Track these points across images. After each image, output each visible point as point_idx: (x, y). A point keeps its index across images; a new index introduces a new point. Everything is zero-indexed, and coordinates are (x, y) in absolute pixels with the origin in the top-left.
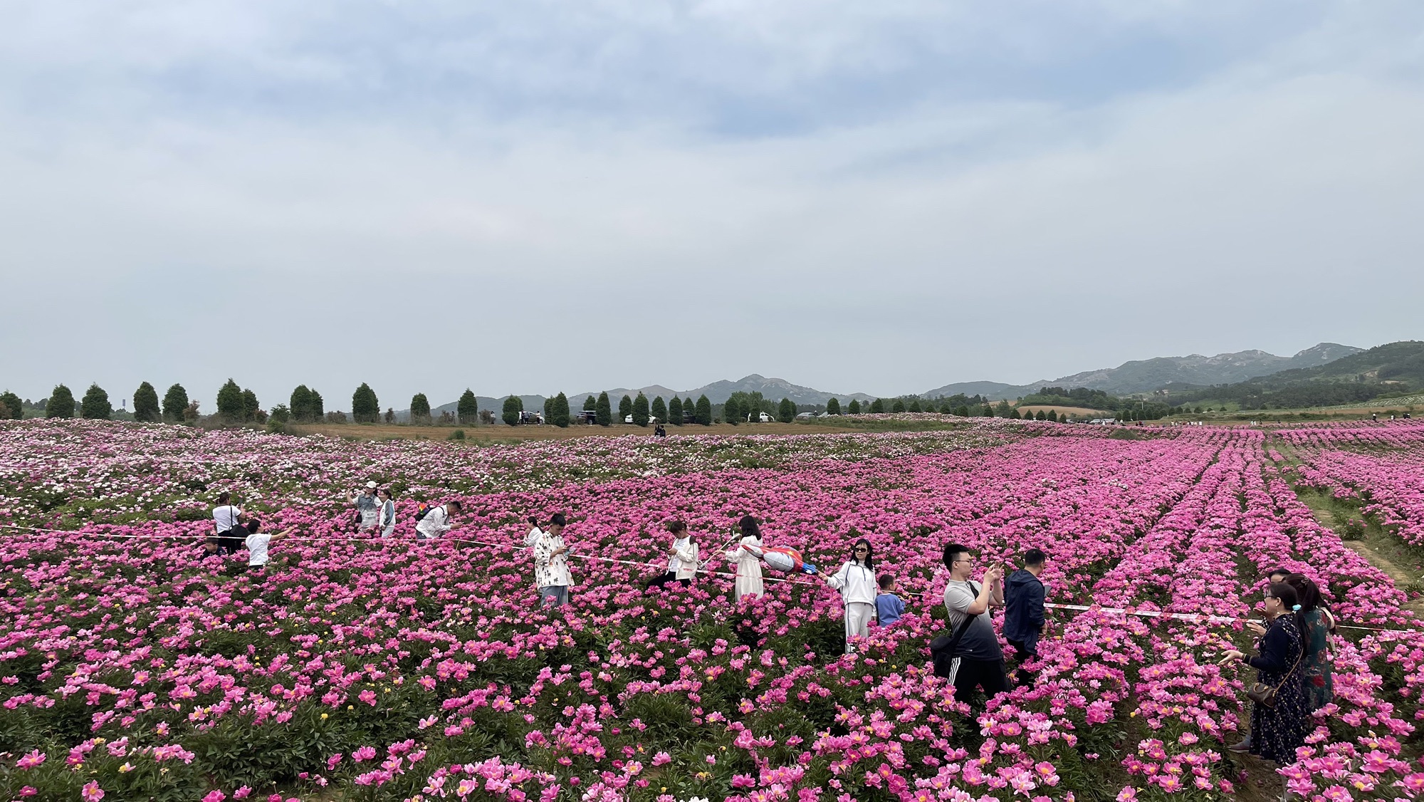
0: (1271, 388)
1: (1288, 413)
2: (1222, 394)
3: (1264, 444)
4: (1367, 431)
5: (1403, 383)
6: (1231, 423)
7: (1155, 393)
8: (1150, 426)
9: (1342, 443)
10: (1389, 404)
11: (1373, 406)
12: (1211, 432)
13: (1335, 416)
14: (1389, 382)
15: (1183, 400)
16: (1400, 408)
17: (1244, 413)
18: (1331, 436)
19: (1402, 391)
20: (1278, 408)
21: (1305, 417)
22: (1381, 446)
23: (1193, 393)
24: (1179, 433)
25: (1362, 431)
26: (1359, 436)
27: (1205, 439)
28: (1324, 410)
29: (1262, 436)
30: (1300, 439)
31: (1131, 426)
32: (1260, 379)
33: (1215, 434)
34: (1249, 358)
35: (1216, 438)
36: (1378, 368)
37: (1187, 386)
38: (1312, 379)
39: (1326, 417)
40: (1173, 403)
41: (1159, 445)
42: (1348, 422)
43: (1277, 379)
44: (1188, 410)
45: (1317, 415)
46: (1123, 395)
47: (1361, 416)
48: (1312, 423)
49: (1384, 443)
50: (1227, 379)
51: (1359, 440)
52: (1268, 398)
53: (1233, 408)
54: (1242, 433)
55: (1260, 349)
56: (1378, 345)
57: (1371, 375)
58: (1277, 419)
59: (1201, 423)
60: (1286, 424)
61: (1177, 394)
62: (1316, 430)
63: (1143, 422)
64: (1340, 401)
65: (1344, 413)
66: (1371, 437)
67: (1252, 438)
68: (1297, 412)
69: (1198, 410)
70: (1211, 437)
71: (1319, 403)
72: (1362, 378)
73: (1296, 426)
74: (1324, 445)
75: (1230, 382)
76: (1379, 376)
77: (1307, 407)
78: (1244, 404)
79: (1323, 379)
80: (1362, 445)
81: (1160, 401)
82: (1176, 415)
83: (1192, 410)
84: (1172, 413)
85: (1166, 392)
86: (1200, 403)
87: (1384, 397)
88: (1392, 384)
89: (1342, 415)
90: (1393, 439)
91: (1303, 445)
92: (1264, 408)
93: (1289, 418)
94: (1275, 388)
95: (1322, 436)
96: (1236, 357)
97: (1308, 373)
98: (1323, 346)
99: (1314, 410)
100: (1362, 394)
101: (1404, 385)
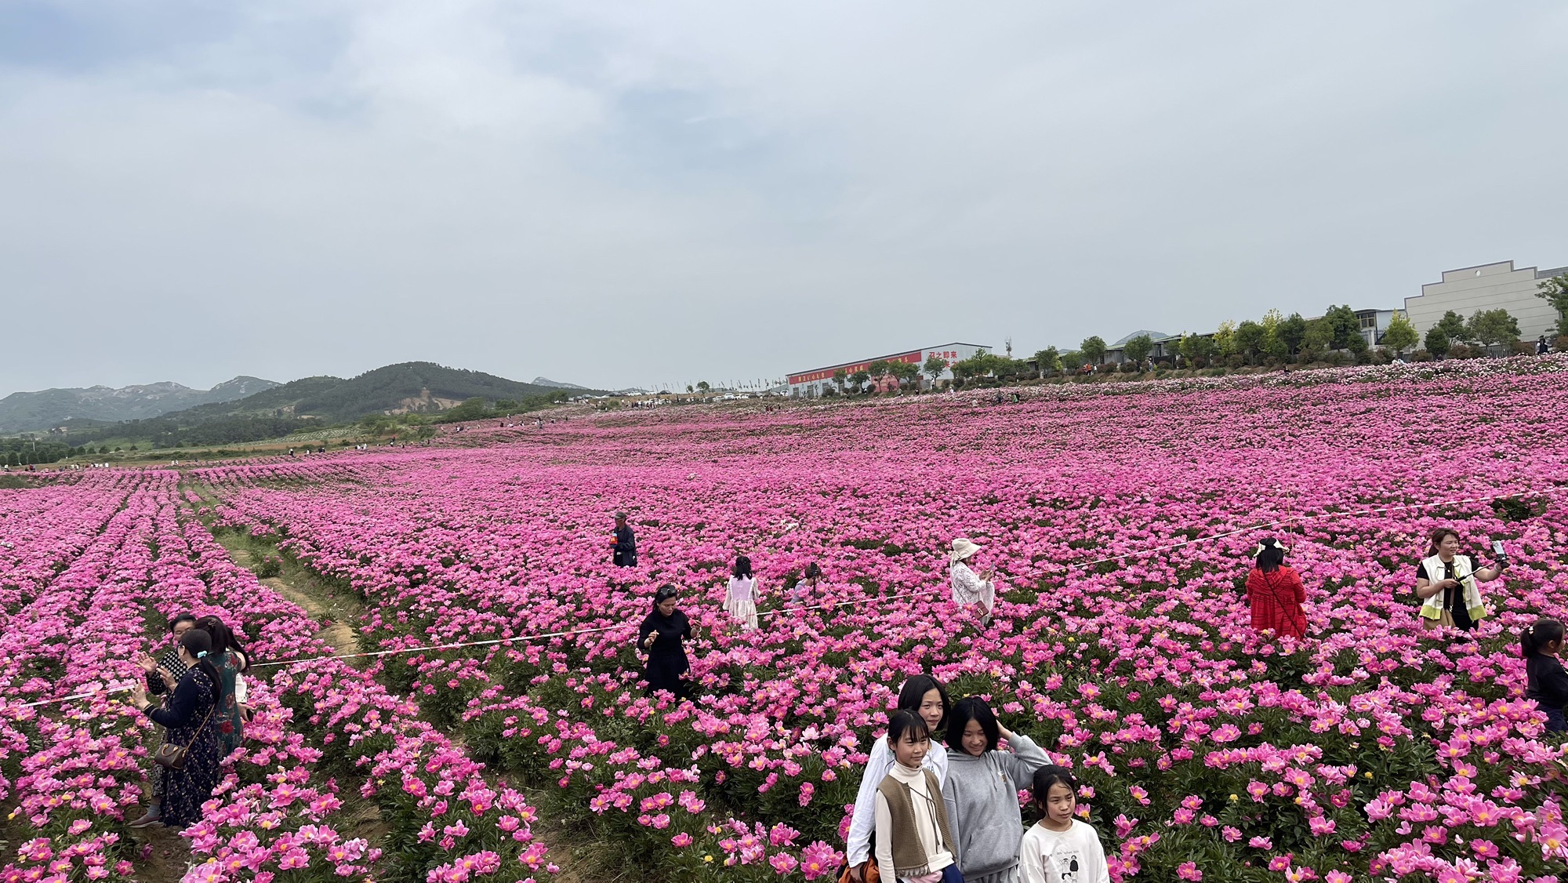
0: (187, 423)
1: (206, 450)
2: (132, 431)
3: (180, 486)
4: (284, 466)
5: (318, 417)
6: (142, 464)
7: (51, 431)
8: (44, 470)
9: (260, 480)
10: (305, 439)
11: (290, 441)
12: (119, 475)
13: (254, 452)
14: (305, 417)
15: (85, 438)
16: (316, 443)
17: (158, 452)
18: (249, 473)
19: (316, 426)
20: (195, 445)
21: (223, 454)
22: (297, 481)
23: (98, 430)
24: (81, 477)
25: (279, 466)
26: (277, 472)
27: (112, 482)
28: (243, 446)
29: (178, 477)
30: (219, 477)
31: (20, 471)
32: (175, 414)
33: (124, 476)
34: (162, 391)
35: (124, 481)
36: (295, 403)
37: (90, 423)
38: (230, 414)
39: (245, 453)
40: (72, 443)
41: (55, 494)
42: (267, 457)
43: (194, 414)
44: (91, 451)
45: (236, 452)
46: (8, 434)
47: (278, 452)
48: (230, 461)
49: (301, 478)
50: (138, 414)
51: (277, 476)
52: (184, 434)
53: (145, 447)
54: (156, 474)
55: (174, 381)
56: (295, 379)
57: (288, 409)
58: (194, 457)
59: (107, 465)
60: (204, 463)
61: (78, 432)
62: (235, 467)
63: (34, 466)
64: (258, 437)
65: (263, 448)
66: (289, 473)
67: (167, 479)
68: (215, 449)
69: (103, 450)
70: (120, 481)
71: (237, 439)
72: (280, 413)
73: (214, 464)
74: (243, 483)
75: (142, 418)
76: (295, 411)
77: (225, 443)
78: (157, 442)
79: (241, 415)
80: (281, 481)
81: (57, 441)
82: (77, 457)
83: (97, 450)
84: (71, 454)
85: (64, 429)
86: (107, 442)
87: (301, 432)
88: (308, 420)
89: (260, 451)
90: (309, 473)
91: (221, 483)
92: (180, 446)
93: (207, 455)
94: (192, 424)
95: (240, 473)
96: (148, 389)
97: (226, 407)
98: (241, 379)
99: (233, 447)
100: (279, 429)
101: (319, 420)
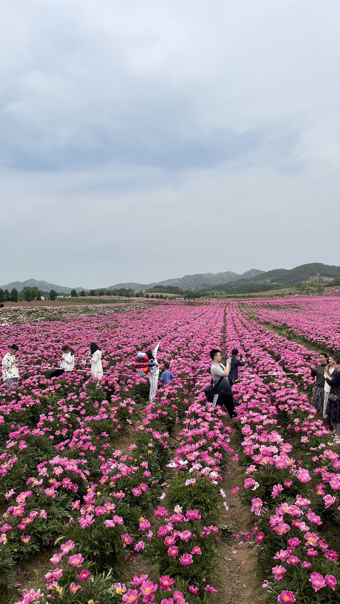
3: (239, 307)
6: (225, 299)
10: (276, 292)
11: (271, 292)
13: (259, 296)
14: (274, 284)
16: (280, 293)
17: (229, 295)
20: (239, 293)
21: (249, 296)
24: (210, 303)
28: (255, 294)
29: (238, 304)
32: (232, 282)
34: (228, 274)
37: (207, 285)
38: (249, 283)
40: (202, 292)
43: (238, 282)
46: (184, 288)
52: (235, 289)
53: (224, 294)
57: (268, 281)
59: (215, 299)
61: (203, 288)
69: (213, 294)
72: (265, 282)
74: (258, 307)
75: (222, 284)
76: (271, 281)
80: (271, 307)
81: (198, 291)
84: (204, 295)
85: (200, 287)
90: (280, 304)
97: (247, 280)
100: (266, 288)
101: (279, 285)
